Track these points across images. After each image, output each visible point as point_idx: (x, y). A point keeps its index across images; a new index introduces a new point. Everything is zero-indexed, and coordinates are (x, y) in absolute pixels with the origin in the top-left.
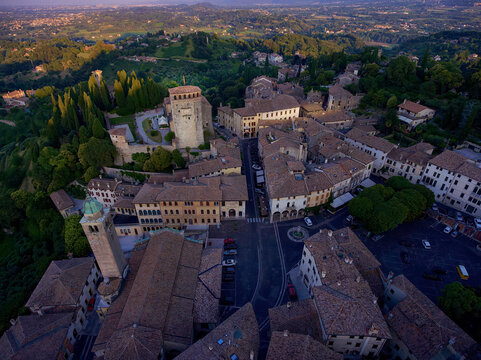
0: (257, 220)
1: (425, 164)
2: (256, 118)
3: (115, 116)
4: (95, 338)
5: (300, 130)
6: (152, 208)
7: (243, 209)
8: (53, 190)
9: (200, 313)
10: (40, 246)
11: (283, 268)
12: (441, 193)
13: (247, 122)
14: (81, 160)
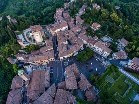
0: (58, 61)
1: (93, 45)
2: (56, 31)
3: (18, 32)
4: (26, 92)
5: (67, 35)
6: (33, 62)
7: (54, 59)
8: (7, 57)
9: (46, 85)
10: (8, 71)
11: (63, 72)
12: (97, 51)
13: (54, 32)
14: (12, 49)
